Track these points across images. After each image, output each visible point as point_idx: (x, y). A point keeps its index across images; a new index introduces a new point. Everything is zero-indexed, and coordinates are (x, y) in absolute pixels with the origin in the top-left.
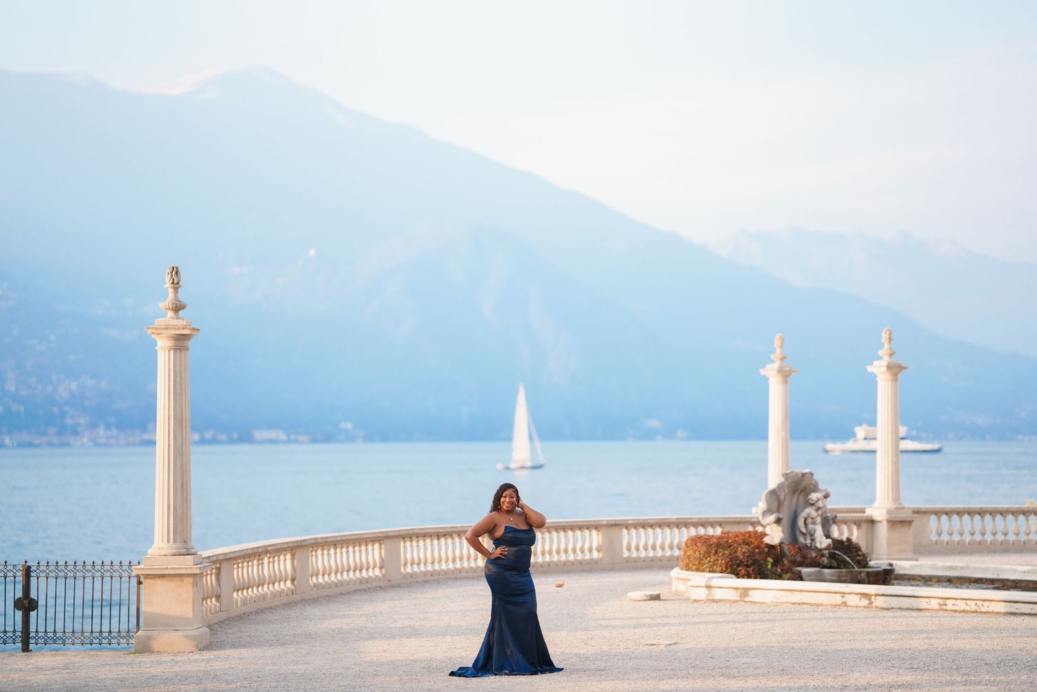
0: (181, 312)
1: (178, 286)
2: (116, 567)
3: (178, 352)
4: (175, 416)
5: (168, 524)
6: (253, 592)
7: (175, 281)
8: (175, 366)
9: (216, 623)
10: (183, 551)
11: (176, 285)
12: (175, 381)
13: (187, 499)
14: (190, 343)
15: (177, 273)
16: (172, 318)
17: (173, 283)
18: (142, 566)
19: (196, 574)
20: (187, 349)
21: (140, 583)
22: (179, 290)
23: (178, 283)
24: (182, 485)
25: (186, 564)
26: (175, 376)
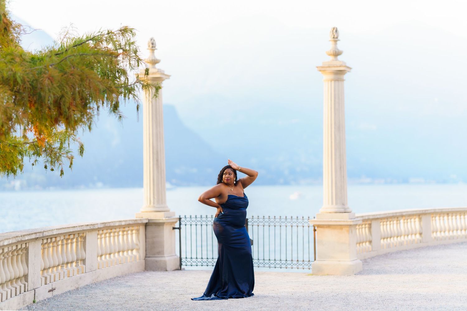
0: (339, 57)
1: (337, 39)
2: (300, 220)
3: (337, 82)
4: (335, 123)
5: (332, 193)
6: (394, 240)
7: (335, 36)
8: (335, 91)
9: (369, 258)
10: (342, 210)
11: (335, 39)
12: (335, 101)
13: (344, 177)
14: (346, 77)
15: (336, 31)
16: (333, 60)
17: (334, 38)
18: (315, 219)
19: (350, 225)
20: (343, 80)
21: (315, 230)
22: (338, 42)
23: (337, 38)
24: (341, 168)
25: (344, 219)
26: (335, 98)
